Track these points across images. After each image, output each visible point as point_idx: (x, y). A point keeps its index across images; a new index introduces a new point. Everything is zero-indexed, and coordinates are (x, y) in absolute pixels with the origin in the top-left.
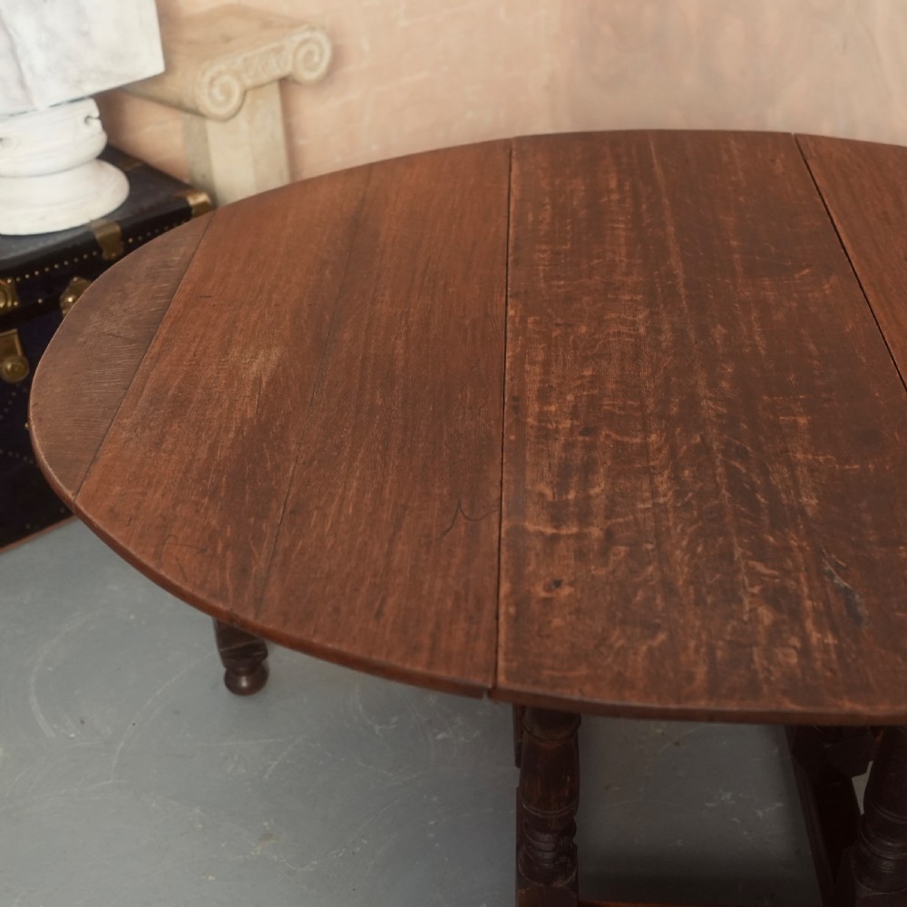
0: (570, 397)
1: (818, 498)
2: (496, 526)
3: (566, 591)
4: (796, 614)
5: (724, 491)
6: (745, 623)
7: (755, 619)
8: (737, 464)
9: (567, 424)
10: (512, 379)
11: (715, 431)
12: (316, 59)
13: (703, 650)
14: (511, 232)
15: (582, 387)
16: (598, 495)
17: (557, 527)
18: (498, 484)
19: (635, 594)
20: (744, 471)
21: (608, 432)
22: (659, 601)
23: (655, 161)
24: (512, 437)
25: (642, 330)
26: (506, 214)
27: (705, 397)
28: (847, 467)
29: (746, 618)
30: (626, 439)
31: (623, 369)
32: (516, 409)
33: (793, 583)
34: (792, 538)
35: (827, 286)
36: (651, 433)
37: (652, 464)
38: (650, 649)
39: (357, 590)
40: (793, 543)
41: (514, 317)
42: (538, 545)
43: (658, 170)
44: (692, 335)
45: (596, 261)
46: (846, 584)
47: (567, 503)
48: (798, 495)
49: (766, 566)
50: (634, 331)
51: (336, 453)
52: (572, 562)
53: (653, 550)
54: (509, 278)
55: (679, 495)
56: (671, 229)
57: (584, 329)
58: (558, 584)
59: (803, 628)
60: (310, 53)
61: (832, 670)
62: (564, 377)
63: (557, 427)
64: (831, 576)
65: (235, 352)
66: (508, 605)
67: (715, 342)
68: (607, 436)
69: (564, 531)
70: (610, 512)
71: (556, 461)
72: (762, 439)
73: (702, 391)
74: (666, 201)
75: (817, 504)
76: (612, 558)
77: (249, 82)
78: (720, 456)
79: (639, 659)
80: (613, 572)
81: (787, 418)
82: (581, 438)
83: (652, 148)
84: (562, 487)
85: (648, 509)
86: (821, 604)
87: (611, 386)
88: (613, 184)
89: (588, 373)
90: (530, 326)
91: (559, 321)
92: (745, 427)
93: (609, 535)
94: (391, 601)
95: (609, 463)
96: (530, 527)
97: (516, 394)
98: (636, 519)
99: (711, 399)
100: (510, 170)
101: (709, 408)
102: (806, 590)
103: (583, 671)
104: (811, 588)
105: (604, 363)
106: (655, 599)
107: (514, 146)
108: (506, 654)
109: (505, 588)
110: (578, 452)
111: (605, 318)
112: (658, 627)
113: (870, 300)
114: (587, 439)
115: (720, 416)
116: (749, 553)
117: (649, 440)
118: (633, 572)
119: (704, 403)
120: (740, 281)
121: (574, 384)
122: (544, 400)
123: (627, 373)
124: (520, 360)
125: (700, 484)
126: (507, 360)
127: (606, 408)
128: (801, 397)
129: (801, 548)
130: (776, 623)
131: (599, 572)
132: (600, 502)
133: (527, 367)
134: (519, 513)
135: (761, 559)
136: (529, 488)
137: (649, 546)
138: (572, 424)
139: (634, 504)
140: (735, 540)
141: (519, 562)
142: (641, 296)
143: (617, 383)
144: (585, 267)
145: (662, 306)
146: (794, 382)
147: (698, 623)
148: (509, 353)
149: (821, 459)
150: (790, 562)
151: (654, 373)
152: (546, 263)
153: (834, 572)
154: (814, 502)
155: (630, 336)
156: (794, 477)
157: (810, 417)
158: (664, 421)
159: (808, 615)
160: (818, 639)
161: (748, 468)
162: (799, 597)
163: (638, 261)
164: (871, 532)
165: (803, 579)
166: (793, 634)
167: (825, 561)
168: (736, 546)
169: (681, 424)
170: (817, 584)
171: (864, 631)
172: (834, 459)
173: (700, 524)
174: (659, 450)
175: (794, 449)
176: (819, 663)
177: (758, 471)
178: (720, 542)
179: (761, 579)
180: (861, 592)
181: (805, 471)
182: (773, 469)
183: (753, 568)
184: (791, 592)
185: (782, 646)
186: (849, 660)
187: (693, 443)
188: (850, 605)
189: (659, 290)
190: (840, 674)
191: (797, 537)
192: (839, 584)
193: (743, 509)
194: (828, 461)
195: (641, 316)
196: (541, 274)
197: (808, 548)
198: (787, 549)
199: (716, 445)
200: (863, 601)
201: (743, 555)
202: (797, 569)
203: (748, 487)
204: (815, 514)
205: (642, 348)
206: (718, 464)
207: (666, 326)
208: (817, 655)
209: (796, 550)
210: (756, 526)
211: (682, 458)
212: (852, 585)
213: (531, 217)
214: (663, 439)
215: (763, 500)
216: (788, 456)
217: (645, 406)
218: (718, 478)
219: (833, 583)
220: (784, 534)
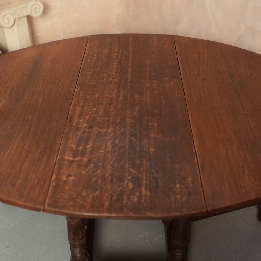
0: (87, 117)
1: (155, 149)
2: (56, 157)
3: (72, 178)
4: (140, 185)
5: (127, 147)
6: (124, 188)
7: (127, 187)
8: (133, 138)
9: (85, 125)
10: (71, 111)
11: (129, 128)
12: (38, 10)
13: (109, 196)
14: (82, 65)
15: (92, 114)
16: (89, 148)
17: (74, 158)
18: (59, 144)
19: (93, 179)
20: (134, 140)
21: (96, 128)
22: (100, 181)
23: (130, 43)
24: (67, 130)
25: (114, 96)
26: (82, 59)
27: (128, 117)
28: (166, 139)
29: (124, 186)
30: (101, 130)
31: (106, 108)
32: (70, 121)
33: (141, 175)
34: (144, 161)
35: (172, 83)
36: (109, 128)
37: (107, 138)
38: (93, 196)
39: (9, 178)
40: (144, 163)
41: (77, 92)
42: (67, 163)
43: (131, 46)
44: (129, 98)
45: (105, 74)
46: (157, 176)
47: (79, 150)
48: (149, 148)
49: (134, 170)
50: (112, 96)
51: (13, 134)
52: (76, 169)
53: (101, 165)
54: (78, 79)
55: (113, 148)
56: (130, 64)
57: (97, 96)
58: (70, 176)
59: (141, 190)
60: (36, 8)
61: (147, 203)
62: (87, 111)
63: (81, 126)
64: (153, 173)
66: (53, 182)
67: (135, 100)
68: (96, 129)
69: (76, 159)
70: (91, 153)
71: (78, 137)
72: (142, 130)
73: (128, 115)
74: (131, 56)
76: (88, 168)
77: (16, 17)
78: (128, 136)
79: (89, 200)
80: (88, 172)
81: (151, 124)
82: (88, 130)
83: (130, 39)
84: (78, 145)
85: (103, 152)
86: (148, 182)
87: (101, 113)
88: (116, 51)
89: (95, 109)
90: (81, 95)
91: (90, 93)
92: (138, 126)
93: (89, 161)
94: (18, 181)
95: (94, 138)
96: (66, 158)
97: (72, 116)
98: (99, 155)
99: (130, 118)
100: (87, 46)
101: (129, 120)
102: (144, 177)
103: (71, 203)
104: (146, 177)
105: (100, 106)
106: (98, 180)
107: (89, 38)
108: (49, 198)
109: (54, 177)
110: (86, 134)
111: (104, 92)
112: (97, 190)
113: (184, 87)
114: (90, 130)
115: (131, 123)
116: (130, 166)
117: (108, 131)
118: (94, 172)
119: (127, 119)
120: (147, 81)
121: (90, 113)
122: (79, 117)
123: (107, 109)
124: (75, 105)
125: (120, 144)
126: (72, 105)
127: (98, 120)
128: (157, 117)
129: (146, 165)
130: (133, 188)
131: (83, 172)
132: (88, 150)
133: (77, 107)
134: (64, 153)
135: (133, 168)
136: (68, 145)
137: (101, 164)
138: (86, 125)
139: (99, 151)
140: (127, 162)
141: (60, 169)
142: (117, 85)
143: (103, 112)
144: (102, 76)
145: (122, 88)
146: (156, 113)
147: (109, 188)
148: (73, 103)
149: (158, 136)
150: (142, 169)
151: (114, 110)
152: (91, 75)
153: (154, 172)
154: (153, 150)
155: (110, 98)
156: (149, 142)
157: (158, 123)
158: (114, 124)
159: (143, 186)
160: (145, 193)
161: (136, 139)
162: (142, 180)
163: (118, 74)
164: (168, 159)
165: (144, 174)
166: (137, 192)
167: (152, 169)
168: (127, 164)
169: (119, 126)
170: (148, 176)
171: (159, 191)
172: (162, 137)
173: (118, 157)
174: (110, 134)
175: (151, 134)
176: (143, 201)
177: (139, 140)
178: (122, 162)
179: (132, 174)
180: (161, 178)
181: (153, 140)
182: (143, 140)
183: (130, 171)
184: (140, 178)
185: (133, 195)
186: (152, 200)
187: (121, 131)
188: (157, 182)
189: (122, 83)
190: (149, 204)
191: (146, 161)
192: (155, 176)
193: (131, 152)
194: (160, 137)
195: (115, 92)
196: (88, 78)
197: (148, 165)
198: (142, 165)
199: (128, 132)
200: (161, 181)
201: (128, 167)
202: (143, 171)
203: (135, 145)
204: (153, 154)
205: (113, 102)
206: (127, 138)
207: (122, 95)
208: (143, 198)
209: (144, 165)
210: (134, 157)
211: (117, 136)
212: (159, 176)
213: (89, 60)
214: (112, 130)
215: (138, 149)
216: (149, 135)
217: (109, 120)
218: (126, 143)
219: (153, 175)
220: (142, 160)
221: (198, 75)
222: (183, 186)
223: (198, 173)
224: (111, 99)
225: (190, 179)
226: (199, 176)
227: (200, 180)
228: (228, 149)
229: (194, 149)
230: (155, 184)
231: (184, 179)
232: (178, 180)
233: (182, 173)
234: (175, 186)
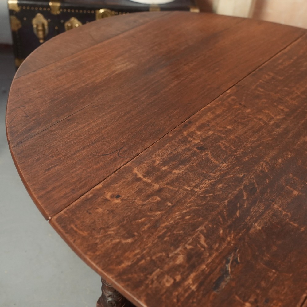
0: (211, 132)
1: (262, 228)
2: (124, 163)
3: (118, 201)
4: (193, 267)
5: (226, 201)
6: (168, 257)
7: (174, 258)
8: (245, 194)
9: (197, 141)
10: (197, 115)
11: (253, 176)
13: (139, 256)
15: (220, 131)
16: (175, 173)
17: (144, 176)
18: (144, 149)
19: (141, 218)
20: (245, 198)
21: (209, 153)
22: (146, 227)
24: (171, 135)
25: (272, 122)
26: (272, 56)
27: (265, 161)
28: (292, 223)
29: (170, 255)
30: (213, 159)
31: (245, 133)
32: (185, 126)
33: (208, 254)
34: (230, 237)
36: (225, 162)
37: (211, 174)
38: (120, 242)
39: (53, 157)
40: (229, 239)
41: (228, 93)
42: (129, 177)
44: (290, 135)
45: (286, 89)
46: (230, 269)
47: (159, 170)
48: (256, 221)
49: (205, 241)
50: (268, 121)
51: (107, 108)
52: (133, 192)
53: (169, 206)
54: (244, 79)
55: (206, 192)
57: (248, 111)
58: (118, 197)
59: (189, 274)
61: (178, 301)
62: (218, 124)
63: (192, 140)
64: (228, 262)
65: (119, 59)
66: (91, 193)
67: (297, 142)
68: (207, 154)
69: (145, 179)
70: (171, 183)
71: (175, 152)
72: (269, 190)
73: (268, 159)
75: (259, 230)
76: (150, 200)
78: (242, 187)
79: (110, 244)
80: (145, 205)
81: (290, 188)
82: (195, 149)
84: (164, 163)
85: (187, 190)
86: (208, 271)
87: (232, 137)
89: (229, 127)
90: (229, 99)
91: (243, 103)
92: (267, 182)
93: (160, 190)
94: (57, 168)
95: (194, 164)
96: (135, 171)
97: (192, 121)
98: (178, 191)
99: (267, 163)
100: (295, 41)
101: (262, 166)
102: (210, 260)
103: (85, 234)
104: (213, 261)
105: (240, 127)
106: (146, 225)
108: (68, 210)
109: (99, 186)
110: (188, 154)
111: (263, 111)
114: (198, 151)
115: (262, 171)
116: (205, 231)
117: (221, 165)
118: (151, 210)
119: (262, 163)
121: (219, 129)
122: (200, 128)
123: (245, 135)
124: (209, 110)
125: (221, 193)
126: (206, 107)
127: (220, 144)
129: (229, 243)
130: (180, 266)
131: (138, 202)
132: (172, 177)
133: (209, 113)
134: (138, 163)
135: (207, 237)
136: (153, 156)
137: (169, 204)
138: (199, 142)
139: (184, 185)
140: (206, 223)
141: (115, 180)
142: (288, 110)
143: (236, 137)
144: (279, 88)
145: (292, 118)
147: (150, 245)
148: (209, 105)
149: (284, 213)
150: (217, 245)
151: (256, 141)
152: (265, 80)
153: (231, 261)
154: (259, 228)
155: (264, 122)
156: (263, 213)
157: (300, 193)
158: (237, 161)
159: (197, 271)
160: (189, 284)
161: (247, 198)
162: (203, 261)
163: (304, 97)
164: (268, 255)
165: (214, 255)
166: (181, 274)
167: (233, 255)
168: (204, 225)
169: (242, 166)
170: (217, 261)
171: (213, 294)
172: (290, 216)
173: (201, 208)
174: (220, 171)
175: (277, 202)
176: (176, 293)
177: (250, 202)
178: (199, 220)
179: (196, 244)
180: (232, 277)
181: (271, 213)
182: (258, 204)
183: (199, 238)
184: (202, 257)
185: (171, 276)
186: (191, 301)
187: (238, 175)
188: (221, 279)
189: (299, 111)
190: (179, 304)
191: (234, 237)
192: (226, 268)
193: (225, 213)
194: (286, 215)
195: (278, 117)
196: (258, 83)
197: (232, 245)
198: (223, 239)
199: (246, 182)
200: (228, 281)
201: (202, 230)
202: (217, 250)
203: (238, 205)
204: (253, 233)
205: (263, 129)
206: (238, 189)
207: (284, 126)
208: (180, 289)
209: (226, 242)
210: (222, 222)
211: (226, 179)
212: (232, 272)
213: (281, 61)
214: (227, 167)
215: (238, 214)
216: (271, 203)
217: (236, 151)
218: (230, 195)
219: (225, 266)
220: (230, 233)
224: (263, 124)
230: (216, 279)
231: (266, 301)
232: (255, 297)
233: (271, 291)
234: (242, 302)
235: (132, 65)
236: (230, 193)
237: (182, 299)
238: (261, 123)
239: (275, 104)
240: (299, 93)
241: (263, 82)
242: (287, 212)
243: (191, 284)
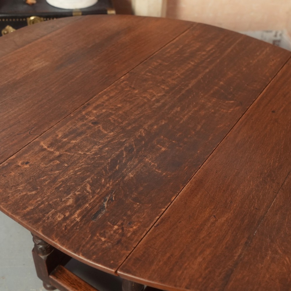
0: (104, 111)
1: (134, 176)
2: (34, 139)
3: (27, 166)
4: (79, 206)
5: (110, 160)
6: (61, 201)
7: (65, 202)
8: (125, 153)
9: (92, 118)
10: (95, 98)
11: (132, 140)
13: (39, 202)
15: (112, 109)
16: (73, 143)
17: (48, 147)
18: (50, 127)
19: (44, 176)
20: (124, 156)
21: (100, 126)
22: (47, 182)
23: (233, 46)
24: (72, 115)
25: (154, 99)
28: (157, 170)
29: (63, 200)
30: (103, 130)
32: (85, 107)
33: (91, 197)
34: (110, 184)
35: (232, 109)
36: (113, 132)
37: (100, 141)
38: (26, 194)
40: (108, 185)
41: (122, 79)
42: (37, 149)
43: (229, 50)
44: (167, 107)
46: (106, 205)
47: (61, 141)
48: (130, 171)
49: (90, 188)
50: (151, 98)
51: (23, 99)
52: (39, 159)
53: (66, 167)
54: (137, 67)
55: (96, 154)
56: (207, 70)
57: (136, 91)
58: (27, 163)
59: (76, 211)
61: (66, 229)
62: (110, 104)
63: (88, 118)
64: (105, 201)
65: (37, 59)
66: (6, 162)
67: (171, 112)
68: (99, 127)
69: (49, 149)
70: (69, 150)
71: (74, 128)
72: (143, 149)
73: (146, 126)
74: (218, 61)
75: (132, 177)
76: (51, 163)
78: (123, 148)
79: (19, 196)
80: (47, 167)
81: (160, 146)
82: (90, 124)
83: (238, 41)
84: (65, 136)
85: (81, 154)
86: (90, 207)
87: (121, 112)
88: (208, 49)
89: (119, 105)
90: (122, 84)
91: (133, 86)
92: (143, 143)
93: (60, 156)
95: (88, 135)
96: (42, 144)
97: (90, 103)
98: (73, 155)
99: (145, 129)
100: (183, 33)
101: (141, 132)
102: (92, 201)
104: (94, 201)
105: (128, 104)
106: (47, 181)
107: (194, 25)
109: (14, 157)
110: (84, 128)
111: (148, 91)
112: (35, 188)
113: (240, 120)
114: (92, 125)
115: (140, 136)
116: (91, 181)
117: (109, 134)
118: (52, 170)
119: (141, 130)
120: (206, 96)
121: (111, 107)
122: (95, 108)
123: (131, 110)
124: (105, 93)
125: (106, 154)
126: (102, 92)
127: (110, 118)
128: (174, 142)
129: (108, 188)
130: (70, 206)
131: (42, 165)
132: (70, 145)
133: (104, 96)
134: (44, 138)
135: (92, 185)
136: (57, 132)
137: (66, 165)
138: (94, 119)
139: (78, 151)
140: (93, 176)
141: (26, 152)
142: (168, 88)
143: (124, 112)
144: (164, 72)
145: (170, 94)
146: (178, 136)
147: (49, 194)
148: (105, 90)
149: (152, 164)
150: (99, 190)
151: (138, 114)
152: (153, 66)
153: (107, 200)
154: (131, 176)
155: (148, 99)
156: (136, 165)
157: (167, 149)
158: (121, 130)
159: (82, 209)
160: (75, 217)
161: (126, 156)
162: (87, 202)
163: (183, 77)
164: (136, 194)
165: (96, 197)
166: (70, 212)
167: (109, 196)
168: (91, 177)
169: (125, 133)
170: (97, 201)
171: (91, 222)
172: (157, 166)
173: (90, 166)
174: (108, 138)
175: (148, 157)
176: (65, 224)
177: (128, 158)
178: (88, 174)
179: (83, 191)
180: (107, 210)
181: (142, 165)
182: (134, 160)
183: (86, 186)
184: (86, 199)
185: (62, 214)
186: (75, 228)
187: (121, 140)
188: (99, 212)
189: (176, 89)
190: (66, 231)
191: (112, 184)
192: (104, 204)
193: (108, 168)
194: (154, 165)
195: (159, 95)
196: (147, 69)
197: (110, 189)
198: (104, 186)
199: (127, 145)
200: (104, 213)
201: (88, 181)
202: (98, 194)
203: (118, 162)
204: (127, 180)
205: (146, 105)
206: (120, 150)
207: (163, 101)
208: (68, 222)
209: (106, 187)
210: (104, 174)
211: (111, 144)
212: (107, 207)
213: (169, 50)
214: (114, 135)
215: (117, 168)
216: (144, 158)
217: (122, 123)
218: (113, 155)
219: (103, 203)
220: (109, 181)
221: (273, 112)
222: (120, 231)
223: (152, 225)
225: (134, 228)
226: (148, 229)
227: (144, 234)
228: (214, 216)
229: (175, 197)
230: (95, 213)
231: (129, 224)
232: (122, 222)
233: (134, 217)
234: (112, 226)
235: (47, 63)
236: (113, 154)
237: (69, 228)
238: (145, 100)
239: (159, 84)
240: (179, 75)
241: (151, 68)
242: (155, 163)
243: (77, 218)
